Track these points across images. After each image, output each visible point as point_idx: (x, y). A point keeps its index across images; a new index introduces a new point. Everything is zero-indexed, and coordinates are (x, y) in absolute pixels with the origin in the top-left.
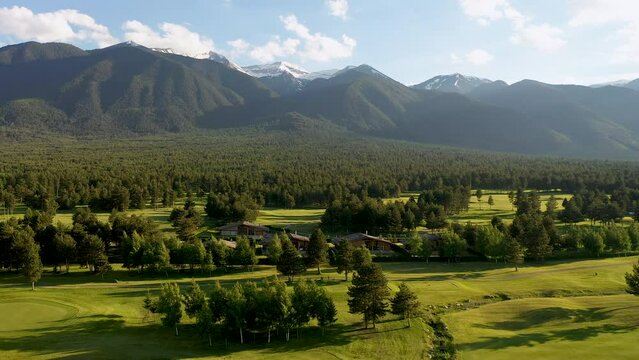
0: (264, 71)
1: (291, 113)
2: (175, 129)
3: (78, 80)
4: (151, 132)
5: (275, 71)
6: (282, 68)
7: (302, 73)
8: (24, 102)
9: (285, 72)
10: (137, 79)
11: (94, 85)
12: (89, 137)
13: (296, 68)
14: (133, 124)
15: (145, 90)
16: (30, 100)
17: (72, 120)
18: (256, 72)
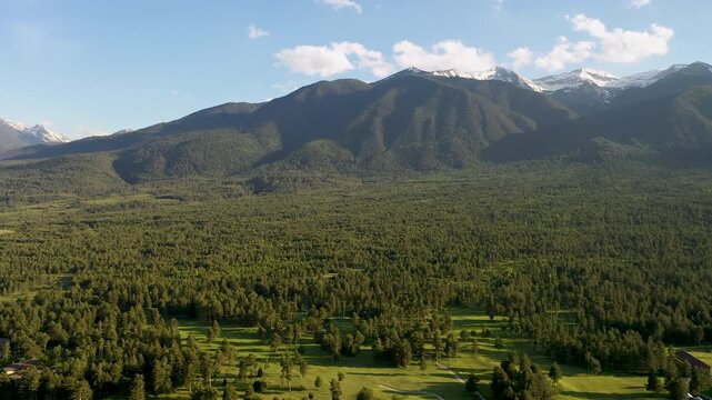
0: (560, 82)
1: (595, 140)
2: (458, 166)
3: (363, 117)
4: (434, 169)
5: (576, 79)
6: (584, 76)
7: (609, 79)
8: (316, 144)
9: (586, 82)
10: (419, 111)
11: (378, 121)
12: (374, 178)
13: (602, 74)
14: (414, 161)
15: (428, 122)
16: (321, 141)
17: (359, 160)
18: (551, 83)
